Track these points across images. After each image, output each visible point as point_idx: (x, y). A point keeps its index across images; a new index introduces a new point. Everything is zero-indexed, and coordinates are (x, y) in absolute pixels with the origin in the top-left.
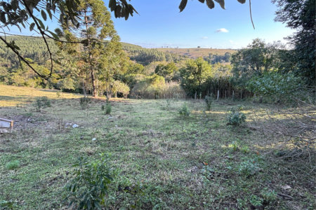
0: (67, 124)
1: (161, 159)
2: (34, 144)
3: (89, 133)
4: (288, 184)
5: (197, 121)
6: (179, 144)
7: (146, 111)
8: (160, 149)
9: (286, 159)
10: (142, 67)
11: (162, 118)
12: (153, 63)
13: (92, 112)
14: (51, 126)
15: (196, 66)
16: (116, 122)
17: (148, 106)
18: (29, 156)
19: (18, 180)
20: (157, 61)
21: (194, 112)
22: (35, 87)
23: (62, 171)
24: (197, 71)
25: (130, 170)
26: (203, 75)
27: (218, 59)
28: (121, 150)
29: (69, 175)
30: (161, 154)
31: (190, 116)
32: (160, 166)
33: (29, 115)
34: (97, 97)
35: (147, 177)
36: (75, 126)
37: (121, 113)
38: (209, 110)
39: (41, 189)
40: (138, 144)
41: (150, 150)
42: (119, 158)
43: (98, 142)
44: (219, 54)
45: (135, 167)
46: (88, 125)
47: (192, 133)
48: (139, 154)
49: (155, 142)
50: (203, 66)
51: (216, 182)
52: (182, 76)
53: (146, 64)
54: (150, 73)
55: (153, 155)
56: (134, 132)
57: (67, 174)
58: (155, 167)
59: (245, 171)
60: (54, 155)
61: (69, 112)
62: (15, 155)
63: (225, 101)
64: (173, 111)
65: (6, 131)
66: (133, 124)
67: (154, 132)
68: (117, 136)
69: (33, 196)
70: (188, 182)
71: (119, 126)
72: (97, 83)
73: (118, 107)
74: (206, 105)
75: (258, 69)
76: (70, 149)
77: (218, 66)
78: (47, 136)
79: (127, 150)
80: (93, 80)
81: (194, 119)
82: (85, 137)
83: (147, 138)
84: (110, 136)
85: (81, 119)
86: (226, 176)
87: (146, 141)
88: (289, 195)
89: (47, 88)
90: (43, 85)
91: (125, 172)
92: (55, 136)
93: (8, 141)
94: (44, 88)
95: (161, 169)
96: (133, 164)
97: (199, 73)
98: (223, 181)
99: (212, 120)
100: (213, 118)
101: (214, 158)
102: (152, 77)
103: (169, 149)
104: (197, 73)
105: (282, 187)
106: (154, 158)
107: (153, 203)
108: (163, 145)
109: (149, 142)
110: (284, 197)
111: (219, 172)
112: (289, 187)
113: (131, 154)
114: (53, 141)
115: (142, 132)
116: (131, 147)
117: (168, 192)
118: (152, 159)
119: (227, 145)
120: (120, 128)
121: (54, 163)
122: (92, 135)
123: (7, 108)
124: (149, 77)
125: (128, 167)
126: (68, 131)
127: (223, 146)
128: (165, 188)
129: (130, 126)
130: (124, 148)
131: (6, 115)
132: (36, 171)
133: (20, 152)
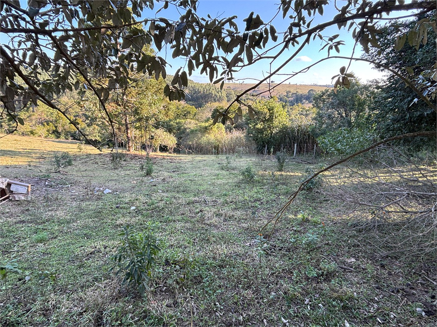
0: (97, 189)
1: (215, 232)
2: (60, 214)
3: (127, 200)
4: (353, 257)
5: (264, 185)
6: (238, 213)
7: (198, 172)
8: (215, 220)
9: (360, 231)
10: (193, 109)
11: (219, 182)
12: (208, 105)
13: (128, 172)
14: (77, 191)
15: (266, 110)
16: (160, 187)
17: (201, 165)
18: (56, 228)
19: (50, 253)
20: (215, 101)
21: (261, 173)
22: (46, 137)
23: (99, 244)
24: (267, 117)
25: (179, 243)
26: (276, 122)
27: (299, 99)
28: (167, 221)
29: (108, 249)
30: (215, 226)
31: (256, 178)
32: (214, 239)
33: (46, 178)
34: (132, 151)
35: (198, 251)
36: (108, 191)
37: (166, 174)
38: (280, 170)
39: (77, 263)
40: (188, 213)
41: (202, 220)
42: (165, 230)
43: (138, 211)
44: (300, 92)
45: (184, 240)
46: (124, 191)
47: (255, 201)
48: (188, 225)
49: (209, 212)
50: (275, 110)
51: (275, 256)
52: (248, 124)
53: (199, 106)
54: (204, 118)
55: (206, 227)
56: (183, 199)
57: (105, 248)
58: (208, 240)
59: (309, 244)
60: (86, 227)
61: (97, 173)
62: (40, 227)
63: (304, 159)
64: (233, 172)
65: (23, 198)
66: (182, 188)
67: (208, 198)
68: (161, 204)
69: (70, 270)
70: (245, 255)
71: (163, 192)
72: (133, 133)
73: (162, 166)
74: (277, 164)
75: (347, 115)
76: (105, 220)
77: (298, 108)
78: (74, 204)
79: (174, 221)
80: (127, 129)
81: (261, 183)
82: (121, 206)
83: (199, 207)
84: (153, 204)
85: (114, 183)
86: (289, 250)
87: (198, 210)
88: (351, 267)
89: (62, 138)
90: (57, 133)
91: (172, 245)
92: (84, 205)
93: (28, 210)
94: (58, 137)
95: (214, 242)
96: (181, 237)
97: (271, 119)
98: (285, 255)
99: (283, 184)
100: (285, 181)
101: (277, 230)
102: (207, 124)
103: (225, 220)
104: (268, 120)
105: (347, 260)
106: (206, 230)
107: (204, 276)
108: (218, 215)
109: (201, 211)
110: (345, 269)
111: (282, 245)
112: (353, 260)
113: (179, 225)
114: (82, 210)
115: (192, 199)
116: (180, 218)
117: (221, 267)
118: (204, 231)
119: (295, 216)
120: (165, 195)
121: (88, 236)
122: (131, 203)
123: (15, 167)
124: (203, 124)
125: (176, 240)
126: (99, 198)
127: (291, 216)
128: (218, 262)
129: (178, 192)
130: (170, 218)
131: (17, 178)
132: (69, 245)
133: (44, 223)
